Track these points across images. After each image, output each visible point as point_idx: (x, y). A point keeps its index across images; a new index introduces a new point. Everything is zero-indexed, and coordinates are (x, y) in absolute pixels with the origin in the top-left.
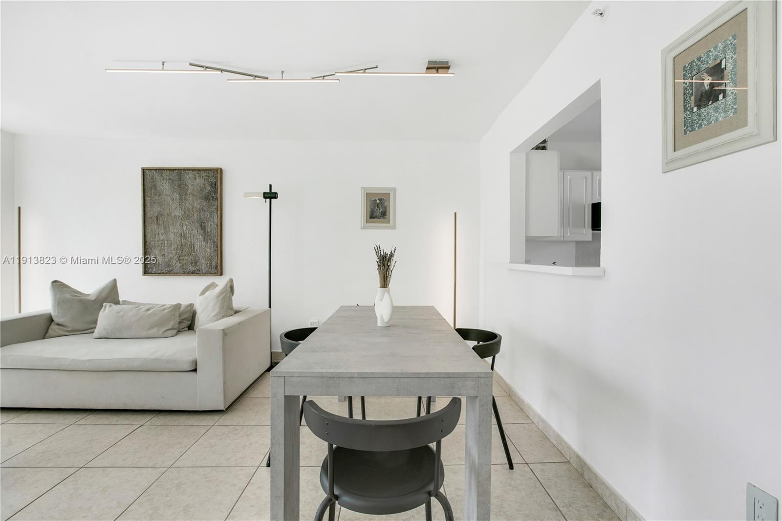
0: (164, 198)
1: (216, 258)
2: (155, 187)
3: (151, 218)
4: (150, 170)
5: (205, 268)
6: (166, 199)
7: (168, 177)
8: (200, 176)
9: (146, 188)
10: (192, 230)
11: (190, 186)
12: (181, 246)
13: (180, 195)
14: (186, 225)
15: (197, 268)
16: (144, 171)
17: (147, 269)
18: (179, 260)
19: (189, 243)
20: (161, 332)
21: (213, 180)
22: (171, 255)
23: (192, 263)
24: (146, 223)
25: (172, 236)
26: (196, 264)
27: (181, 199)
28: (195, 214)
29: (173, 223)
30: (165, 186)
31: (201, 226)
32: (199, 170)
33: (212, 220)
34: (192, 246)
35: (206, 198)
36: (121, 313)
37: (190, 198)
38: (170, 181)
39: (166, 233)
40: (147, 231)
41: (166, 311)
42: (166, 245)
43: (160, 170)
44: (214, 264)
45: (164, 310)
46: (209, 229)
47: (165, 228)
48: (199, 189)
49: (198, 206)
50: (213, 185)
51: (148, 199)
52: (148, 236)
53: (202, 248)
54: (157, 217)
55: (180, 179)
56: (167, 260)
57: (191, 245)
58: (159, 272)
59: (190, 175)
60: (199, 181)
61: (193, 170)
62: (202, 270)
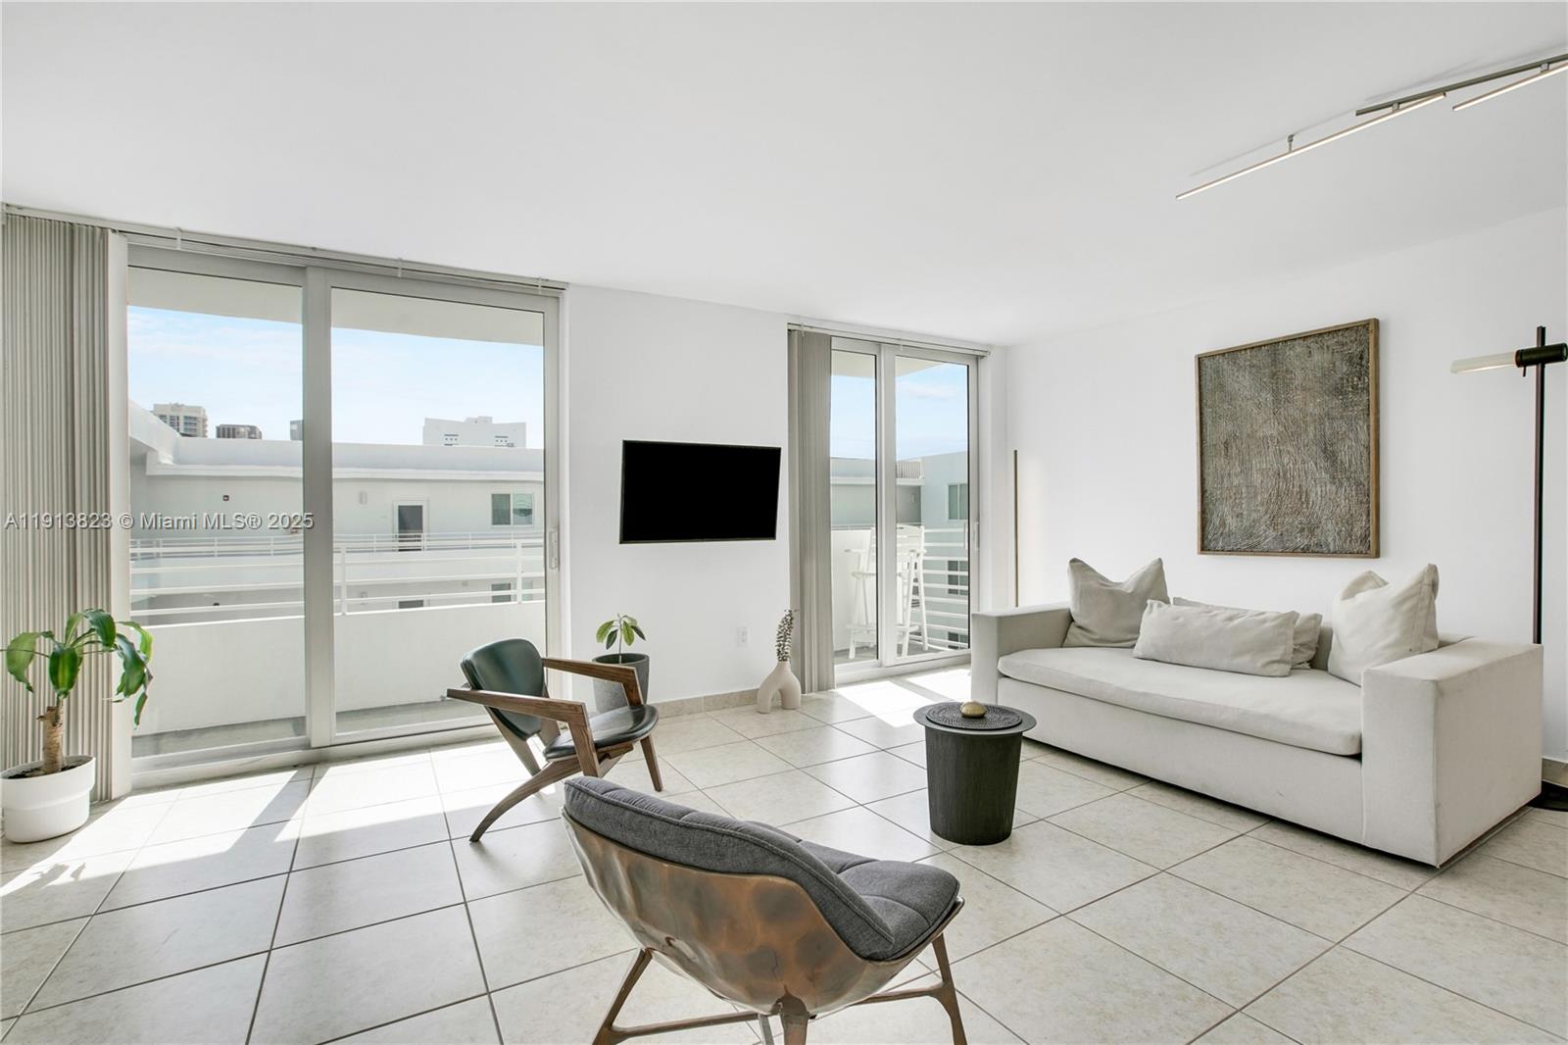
0: (1240, 406)
1: (1364, 518)
2: (1222, 387)
3: (1215, 445)
4: (1212, 356)
5: (1334, 540)
6: (1243, 405)
7: (1248, 363)
8: (1322, 348)
9: (1204, 390)
10: (1303, 462)
11: (1298, 372)
12: (1278, 496)
13: (1275, 393)
14: (1289, 452)
15: (1314, 540)
16: (1200, 360)
17: (1206, 542)
18: (1273, 522)
19: (1296, 489)
20: (1259, 664)
21: (1355, 349)
22: (1254, 515)
23: (1303, 530)
24: (1206, 458)
25: (1257, 478)
26: (1312, 531)
27: (1276, 401)
28: (1311, 429)
29: (1260, 452)
30: (1241, 382)
31: (1325, 451)
32: (1319, 335)
33: (1351, 435)
34: (1303, 495)
35: (1338, 391)
36: (1181, 620)
37: (1299, 396)
38: (1254, 370)
39: (1246, 471)
40: (1206, 471)
41: (1268, 625)
42: (1244, 495)
43: (1232, 353)
44: (1358, 531)
45: (1264, 621)
46: (1344, 456)
47: (1242, 463)
48: (1319, 375)
49: (1316, 411)
50: (1356, 360)
51: (1207, 411)
52: (1209, 480)
53: (1326, 497)
54: (1226, 444)
55: (1274, 362)
56: (1246, 523)
57: (1300, 493)
58: (1230, 548)
59: (1298, 350)
60: (1320, 358)
61: (1305, 337)
62: (1328, 545)
